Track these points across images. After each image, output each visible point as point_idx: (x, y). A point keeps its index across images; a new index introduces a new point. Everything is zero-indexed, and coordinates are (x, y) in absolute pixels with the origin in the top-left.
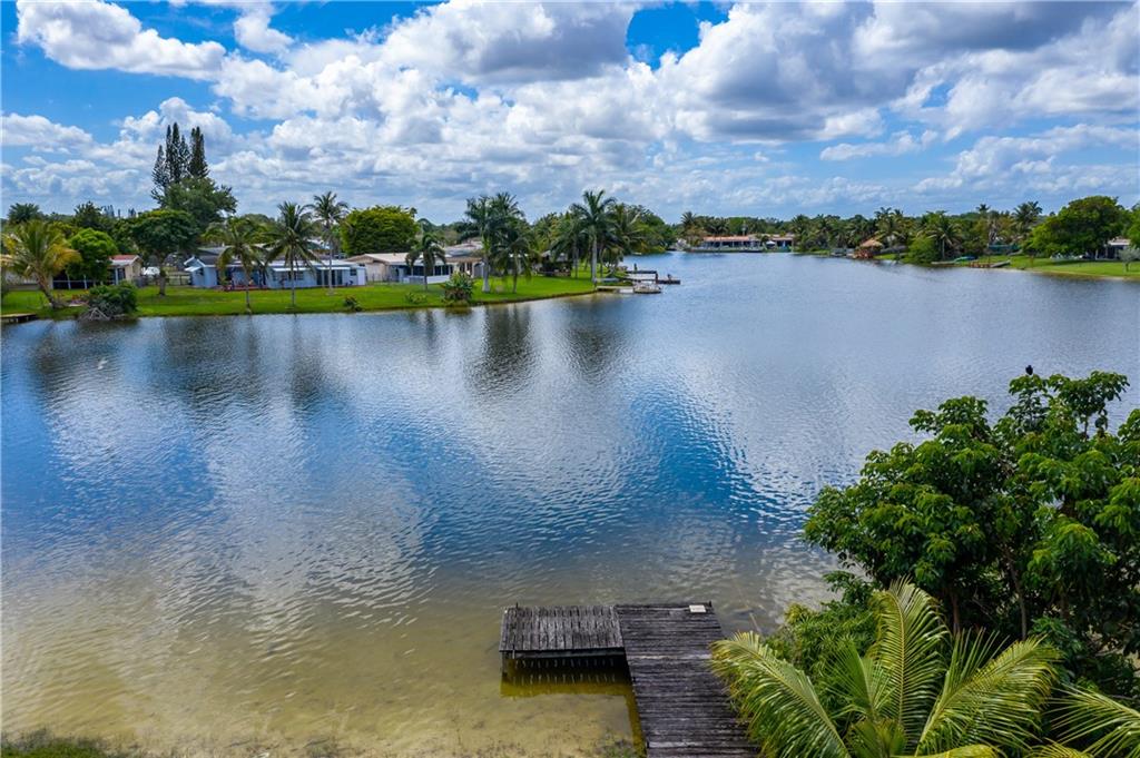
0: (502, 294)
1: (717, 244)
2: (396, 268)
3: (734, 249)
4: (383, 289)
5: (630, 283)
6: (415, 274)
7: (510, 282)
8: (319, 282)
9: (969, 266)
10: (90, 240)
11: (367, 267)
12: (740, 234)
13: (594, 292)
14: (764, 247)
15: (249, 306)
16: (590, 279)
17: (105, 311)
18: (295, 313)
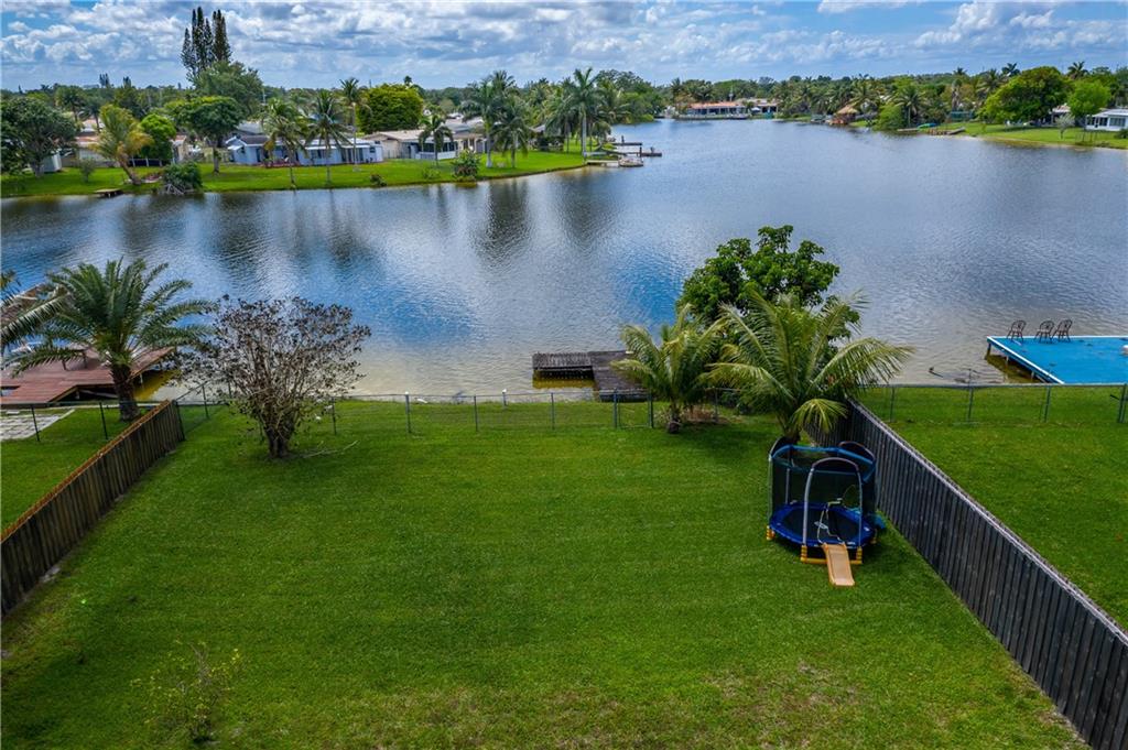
0: (503, 169)
1: (704, 111)
2: (409, 145)
3: (720, 116)
4: (398, 165)
5: (616, 156)
6: (425, 150)
7: (509, 156)
8: (344, 159)
9: (928, 133)
10: (157, 125)
11: (382, 144)
12: (728, 99)
13: (584, 166)
14: (750, 113)
15: (293, 182)
16: (580, 153)
17: (178, 187)
18: (331, 188)
